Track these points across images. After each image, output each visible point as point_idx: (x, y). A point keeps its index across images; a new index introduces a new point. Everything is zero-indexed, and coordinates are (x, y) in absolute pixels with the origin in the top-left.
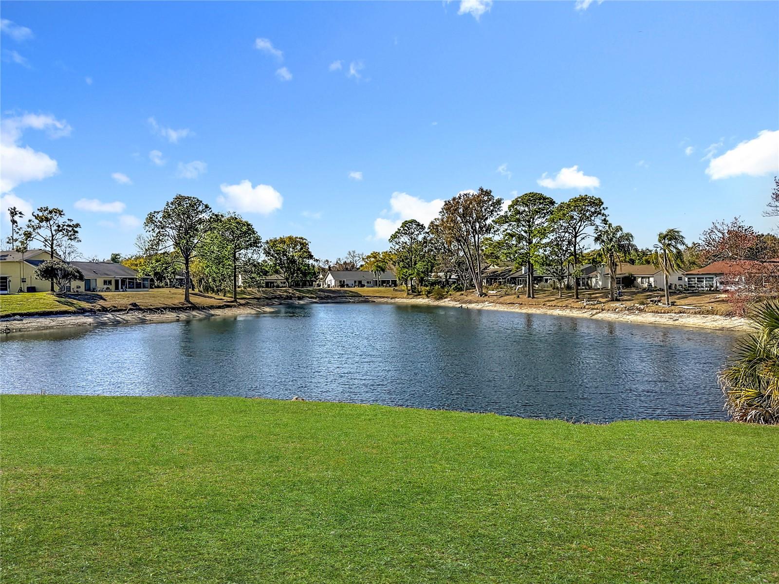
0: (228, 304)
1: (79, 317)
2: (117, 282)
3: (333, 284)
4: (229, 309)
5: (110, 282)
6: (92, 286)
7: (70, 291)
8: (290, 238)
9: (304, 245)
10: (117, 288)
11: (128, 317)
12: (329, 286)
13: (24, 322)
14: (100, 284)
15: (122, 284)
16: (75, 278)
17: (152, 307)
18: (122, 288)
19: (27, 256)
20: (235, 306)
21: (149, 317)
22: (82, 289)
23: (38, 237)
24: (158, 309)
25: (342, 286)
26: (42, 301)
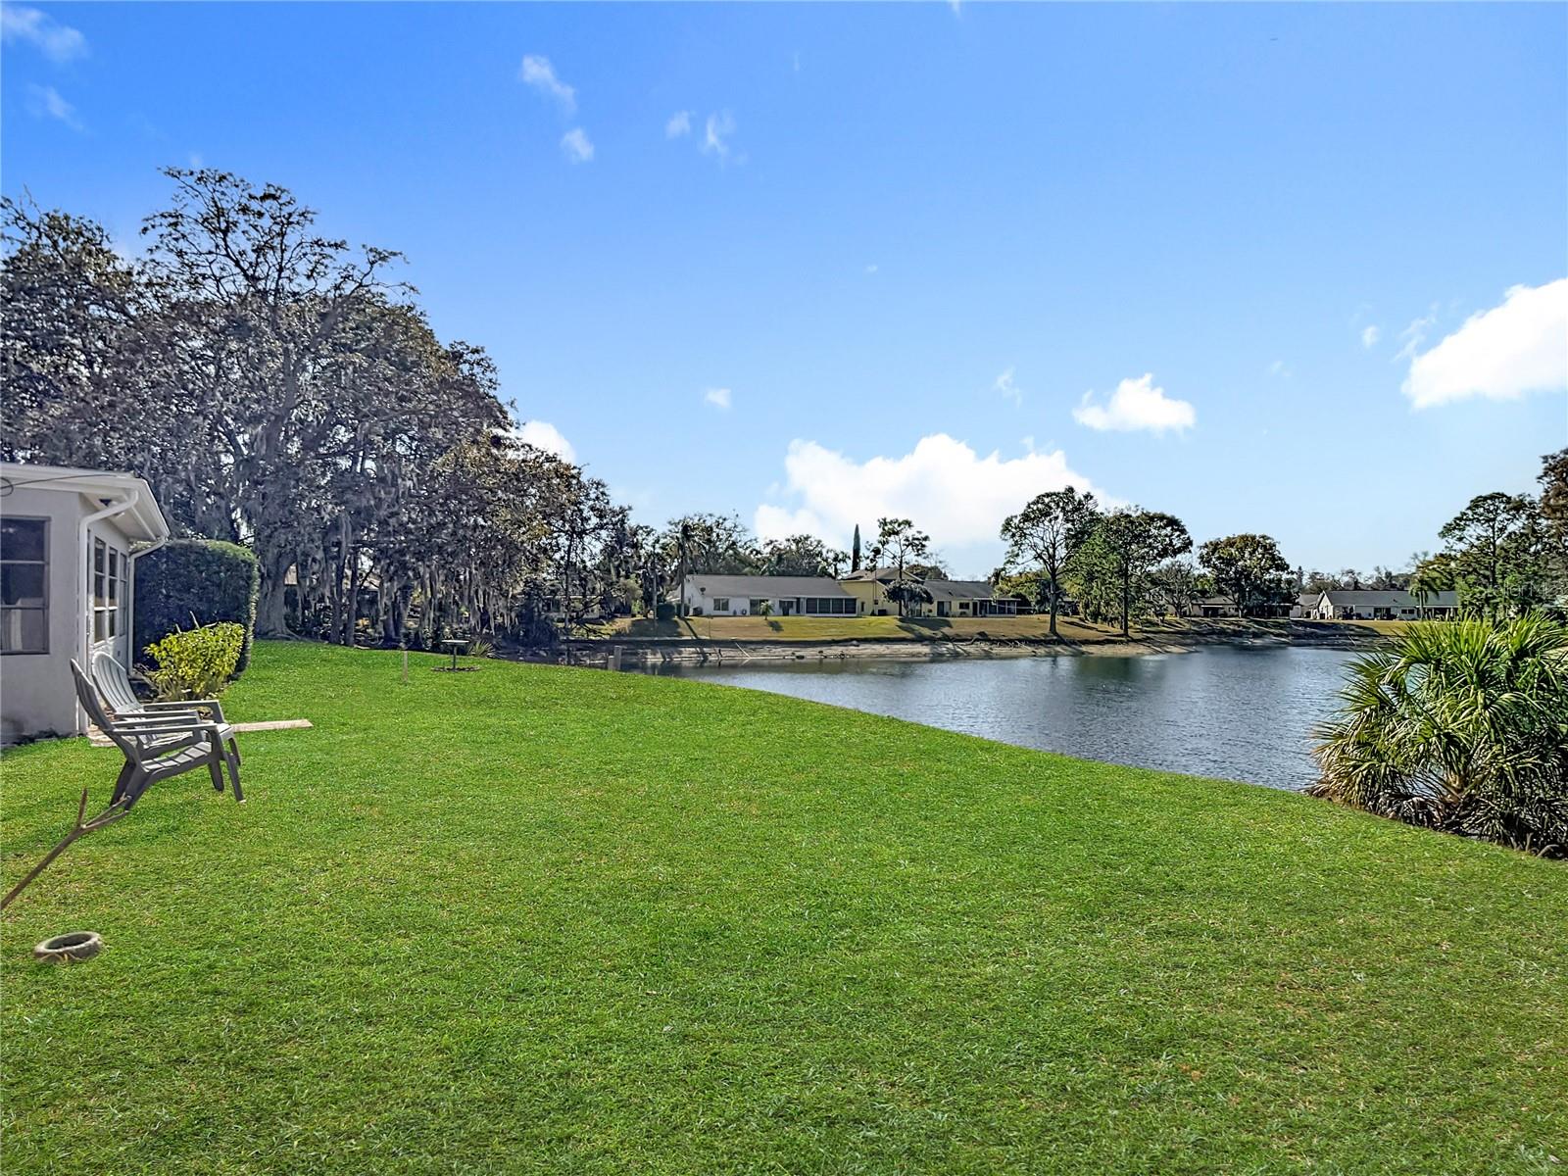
0: (1113, 638)
1: (916, 646)
2: (975, 604)
3: (1331, 614)
4: (1111, 645)
5: (967, 606)
6: (946, 608)
7: (920, 615)
8: (1244, 538)
9: (1269, 549)
10: (975, 614)
11: (971, 649)
12: (1322, 616)
13: (860, 647)
14: (956, 608)
15: (981, 609)
16: (922, 600)
17: (1004, 638)
18: (981, 613)
19: (880, 575)
20: (1122, 642)
21: (997, 650)
22: (935, 613)
23: (887, 553)
24: (1011, 641)
25: (1348, 616)
26: (883, 626)
